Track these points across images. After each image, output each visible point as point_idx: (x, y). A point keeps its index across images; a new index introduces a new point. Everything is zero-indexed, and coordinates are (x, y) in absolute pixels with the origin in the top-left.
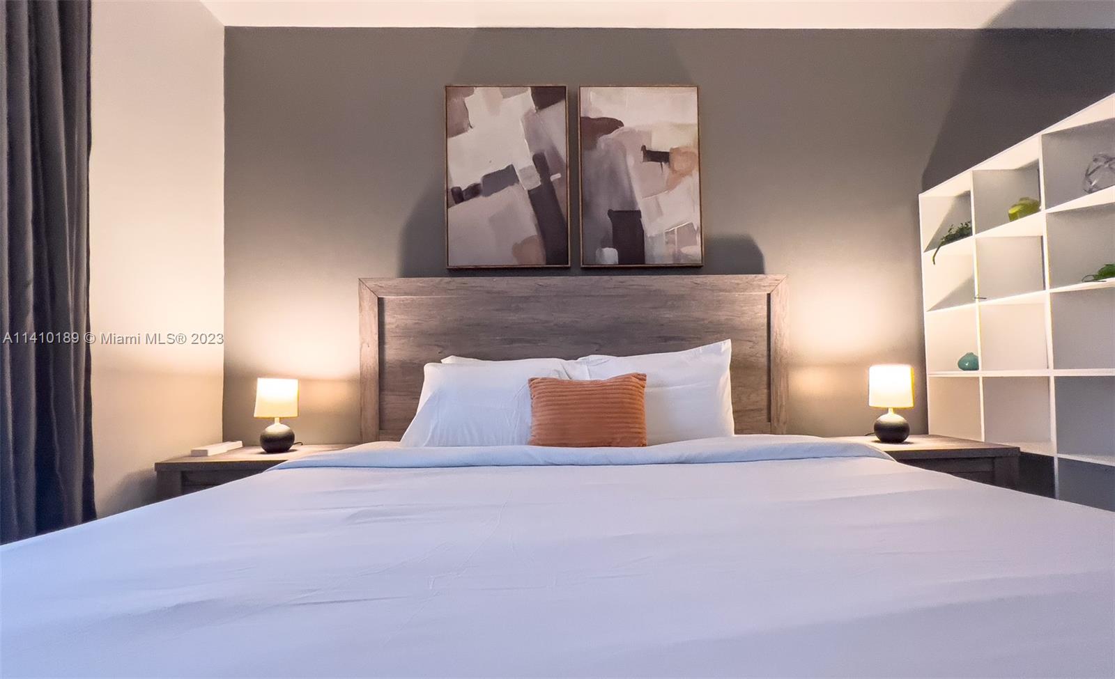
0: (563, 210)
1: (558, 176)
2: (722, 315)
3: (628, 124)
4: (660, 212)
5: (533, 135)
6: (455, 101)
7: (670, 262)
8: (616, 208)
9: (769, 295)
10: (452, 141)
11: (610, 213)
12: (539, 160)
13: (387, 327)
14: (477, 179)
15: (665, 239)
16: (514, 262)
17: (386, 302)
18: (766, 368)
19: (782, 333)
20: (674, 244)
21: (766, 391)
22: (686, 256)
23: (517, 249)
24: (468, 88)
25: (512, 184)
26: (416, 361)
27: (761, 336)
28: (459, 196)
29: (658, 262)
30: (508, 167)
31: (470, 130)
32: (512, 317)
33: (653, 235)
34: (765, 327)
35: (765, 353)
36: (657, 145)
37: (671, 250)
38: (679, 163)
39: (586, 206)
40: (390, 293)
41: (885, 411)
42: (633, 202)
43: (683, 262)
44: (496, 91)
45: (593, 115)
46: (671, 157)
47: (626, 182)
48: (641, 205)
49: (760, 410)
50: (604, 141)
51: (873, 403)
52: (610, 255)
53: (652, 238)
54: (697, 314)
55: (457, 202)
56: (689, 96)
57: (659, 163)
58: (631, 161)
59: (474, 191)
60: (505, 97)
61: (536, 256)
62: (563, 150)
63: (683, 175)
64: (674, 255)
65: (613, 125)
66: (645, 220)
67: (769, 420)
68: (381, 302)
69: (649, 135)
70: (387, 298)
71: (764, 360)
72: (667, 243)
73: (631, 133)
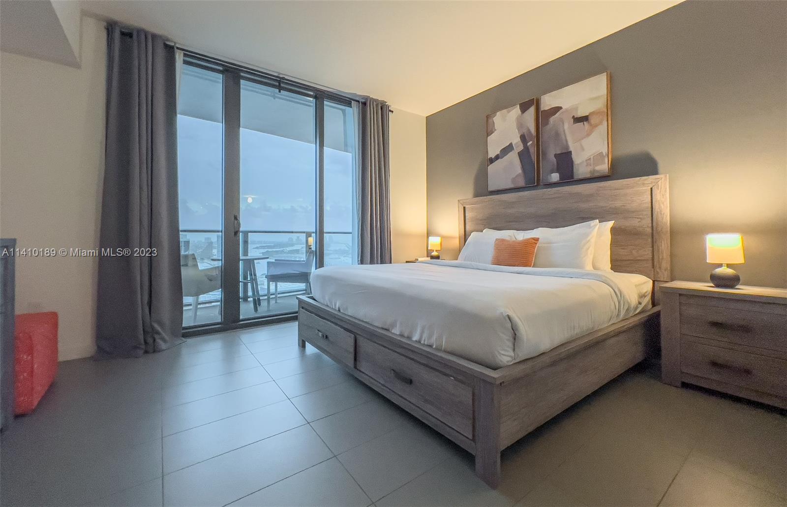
0: (533, 159)
1: (531, 142)
2: (618, 204)
3: (565, 107)
4: (583, 149)
5: (520, 125)
6: (490, 121)
7: (588, 176)
8: (559, 152)
9: (651, 189)
10: (489, 138)
11: (556, 156)
12: (523, 138)
13: (467, 218)
14: (498, 152)
15: (585, 164)
16: (512, 186)
17: (466, 208)
18: (651, 234)
19: (663, 213)
20: (591, 166)
21: (651, 249)
22: (598, 171)
23: (514, 180)
24: (494, 113)
25: (511, 151)
27: (647, 215)
28: (492, 161)
29: (581, 177)
30: (510, 144)
31: (495, 132)
32: (510, 211)
33: (578, 162)
34: (650, 209)
35: (650, 225)
36: (581, 113)
37: (589, 169)
38: (593, 120)
39: (544, 154)
40: (468, 205)
42: (567, 147)
43: (597, 175)
44: (505, 111)
45: (547, 108)
46: (590, 117)
47: (563, 137)
48: (571, 149)
49: (647, 260)
50: (552, 119)
51: (710, 260)
52: (555, 177)
53: (578, 164)
54: (602, 204)
55: (491, 164)
56: (602, 79)
57: (582, 123)
58: (566, 126)
59: (497, 157)
60: (509, 112)
61: (521, 183)
62: (533, 130)
63: (596, 126)
64: (591, 172)
65: (559, 109)
66: (574, 156)
67: (653, 266)
68: (464, 208)
69: (576, 109)
70: (466, 206)
71: (649, 230)
72: (587, 165)
73: (567, 110)
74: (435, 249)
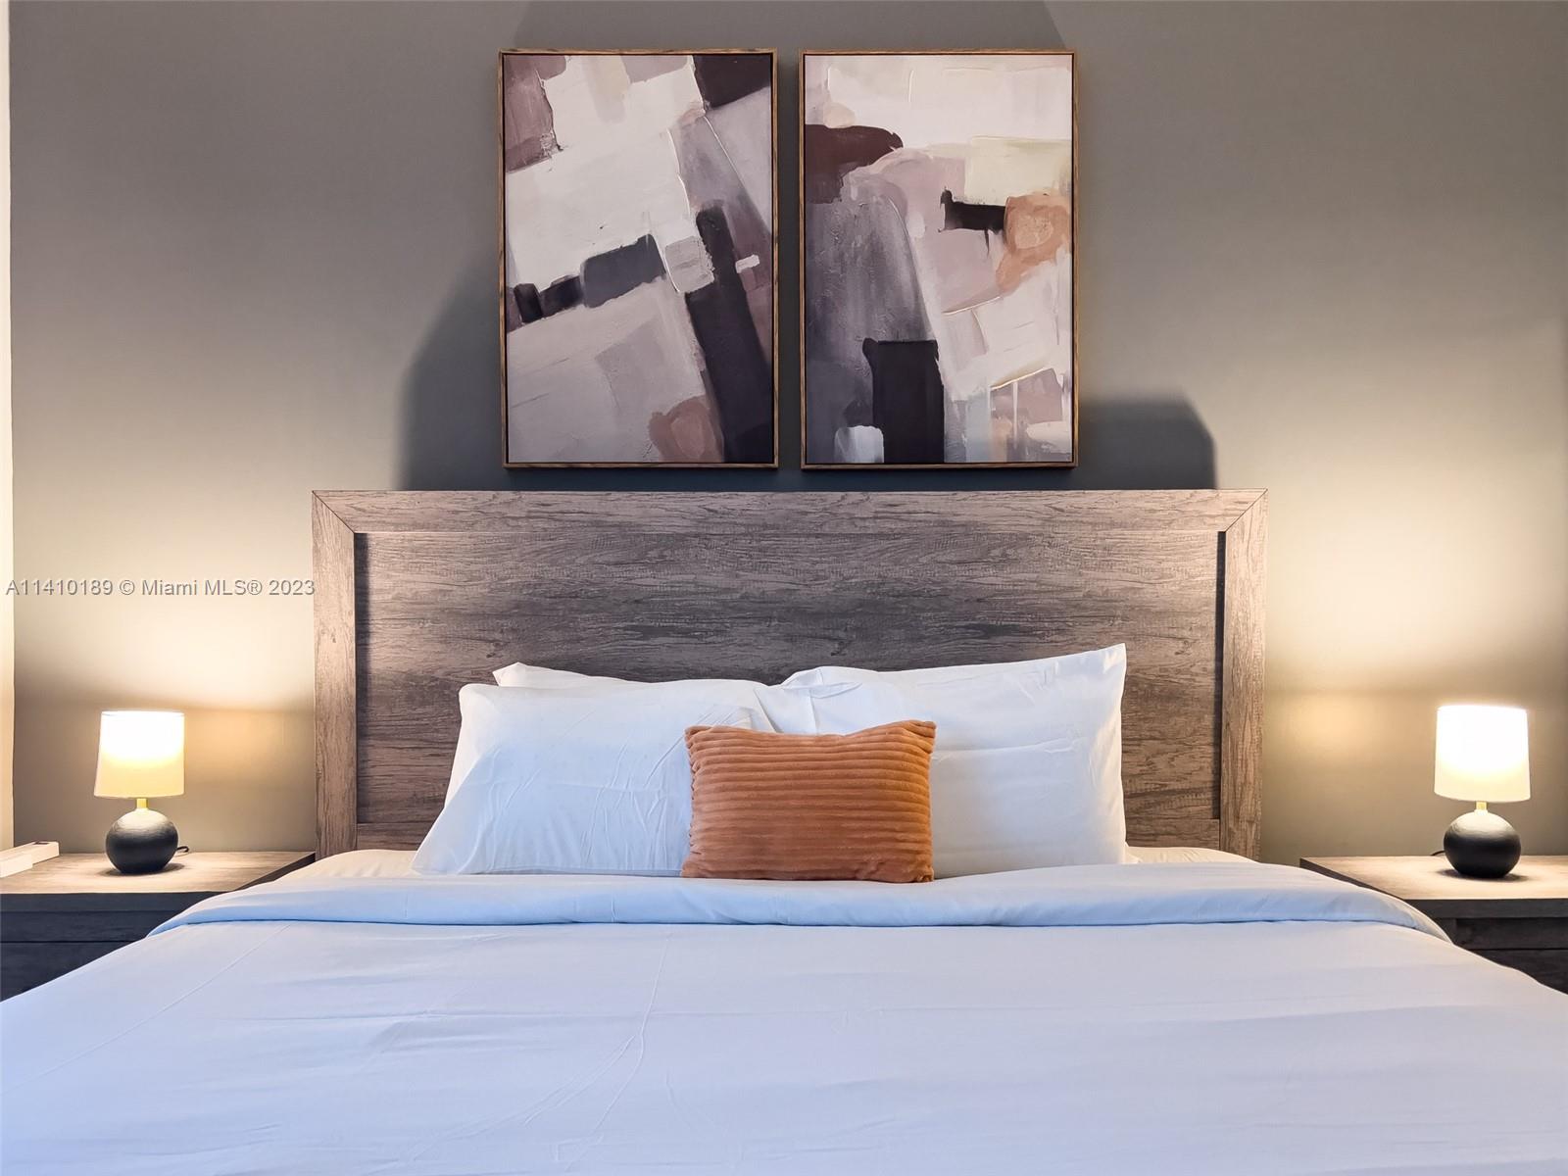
0: (764, 342)
1: (753, 261)
2: (1112, 581)
3: (911, 142)
4: (982, 346)
5: (699, 166)
6: (523, 88)
7: (1000, 457)
8: (882, 335)
9: (1222, 536)
10: (514, 179)
11: (869, 346)
12: (711, 224)
13: (375, 598)
14: (572, 267)
15: (990, 408)
16: (655, 456)
17: (372, 543)
18: (1211, 697)
19: (1250, 623)
20: (1011, 418)
21: (1210, 750)
22: (1037, 445)
23: (662, 426)
24: (553, 53)
25: (650, 280)
26: (439, 674)
27: (1202, 628)
28: (533, 305)
29: (973, 457)
30: (641, 240)
31: (556, 156)
32: (647, 580)
33: (964, 397)
34: (1213, 608)
35: (1211, 666)
36: (974, 192)
37: (1006, 430)
38: (1025, 231)
39: (817, 331)
40: (383, 525)
41: (1470, 807)
42: (919, 322)
43: (1029, 457)
44: (613, 64)
45: (832, 123)
46: (1010, 217)
47: (904, 276)
48: (938, 329)
49: (1197, 791)
50: (857, 181)
51: (1444, 788)
52: (866, 443)
53: (961, 404)
54: (1062, 578)
55: (528, 320)
56: (1053, 76)
57: (982, 232)
58: (917, 228)
59: (566, 294)
60: (636, 77)
61: (701, 443)
62: (763, 202)
63: (1033, 259)
64: (1010, 444)
66: (945, 363)
67: (1217, 815)
68: (361, 543)
69: (960, 166)
70: (376, 536)
71: (1208, 682)
72: (995, 415)
73: (918, 161)
74: (141, 792)
